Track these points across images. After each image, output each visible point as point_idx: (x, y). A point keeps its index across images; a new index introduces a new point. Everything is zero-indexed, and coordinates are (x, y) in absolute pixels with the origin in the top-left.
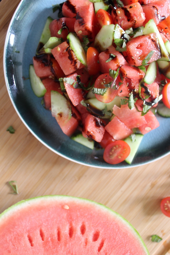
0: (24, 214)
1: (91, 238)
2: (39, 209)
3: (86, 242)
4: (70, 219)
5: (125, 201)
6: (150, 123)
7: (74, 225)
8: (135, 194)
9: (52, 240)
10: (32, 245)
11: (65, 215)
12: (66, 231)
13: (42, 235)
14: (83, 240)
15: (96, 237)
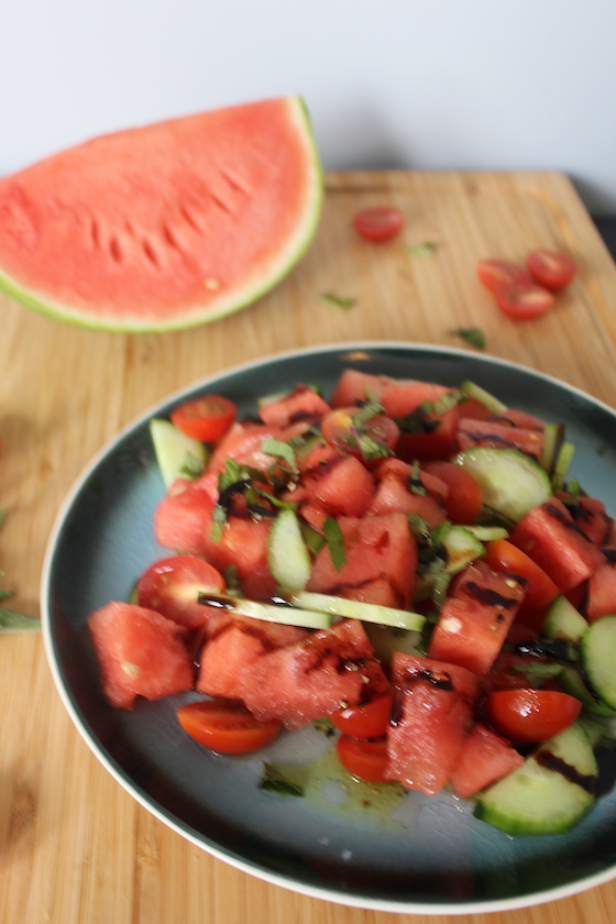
0: (280, 229)
1: (125, 242)
2: (261, 255)
3: (129, 229)
4: (189, 263)
5: (85, 408)
6: (186, 500)
7: (175, 254)
8: (74, 431)
9: (195, 203)
10: (226, 177)
11: (205, 265)
12: (182, 235)
13: (220, 204)
14: (139, 230)
15: (115, 251)
